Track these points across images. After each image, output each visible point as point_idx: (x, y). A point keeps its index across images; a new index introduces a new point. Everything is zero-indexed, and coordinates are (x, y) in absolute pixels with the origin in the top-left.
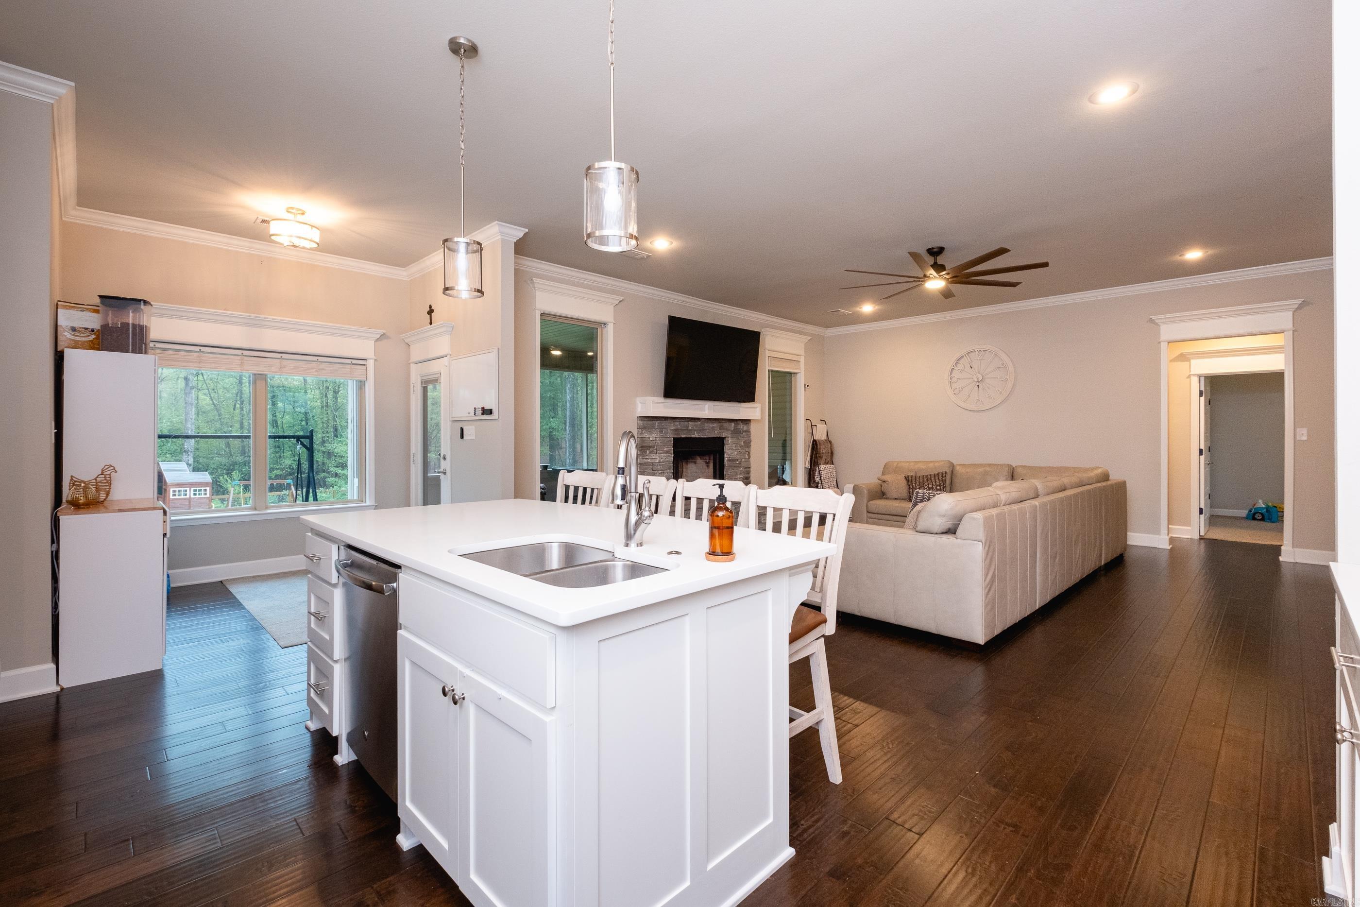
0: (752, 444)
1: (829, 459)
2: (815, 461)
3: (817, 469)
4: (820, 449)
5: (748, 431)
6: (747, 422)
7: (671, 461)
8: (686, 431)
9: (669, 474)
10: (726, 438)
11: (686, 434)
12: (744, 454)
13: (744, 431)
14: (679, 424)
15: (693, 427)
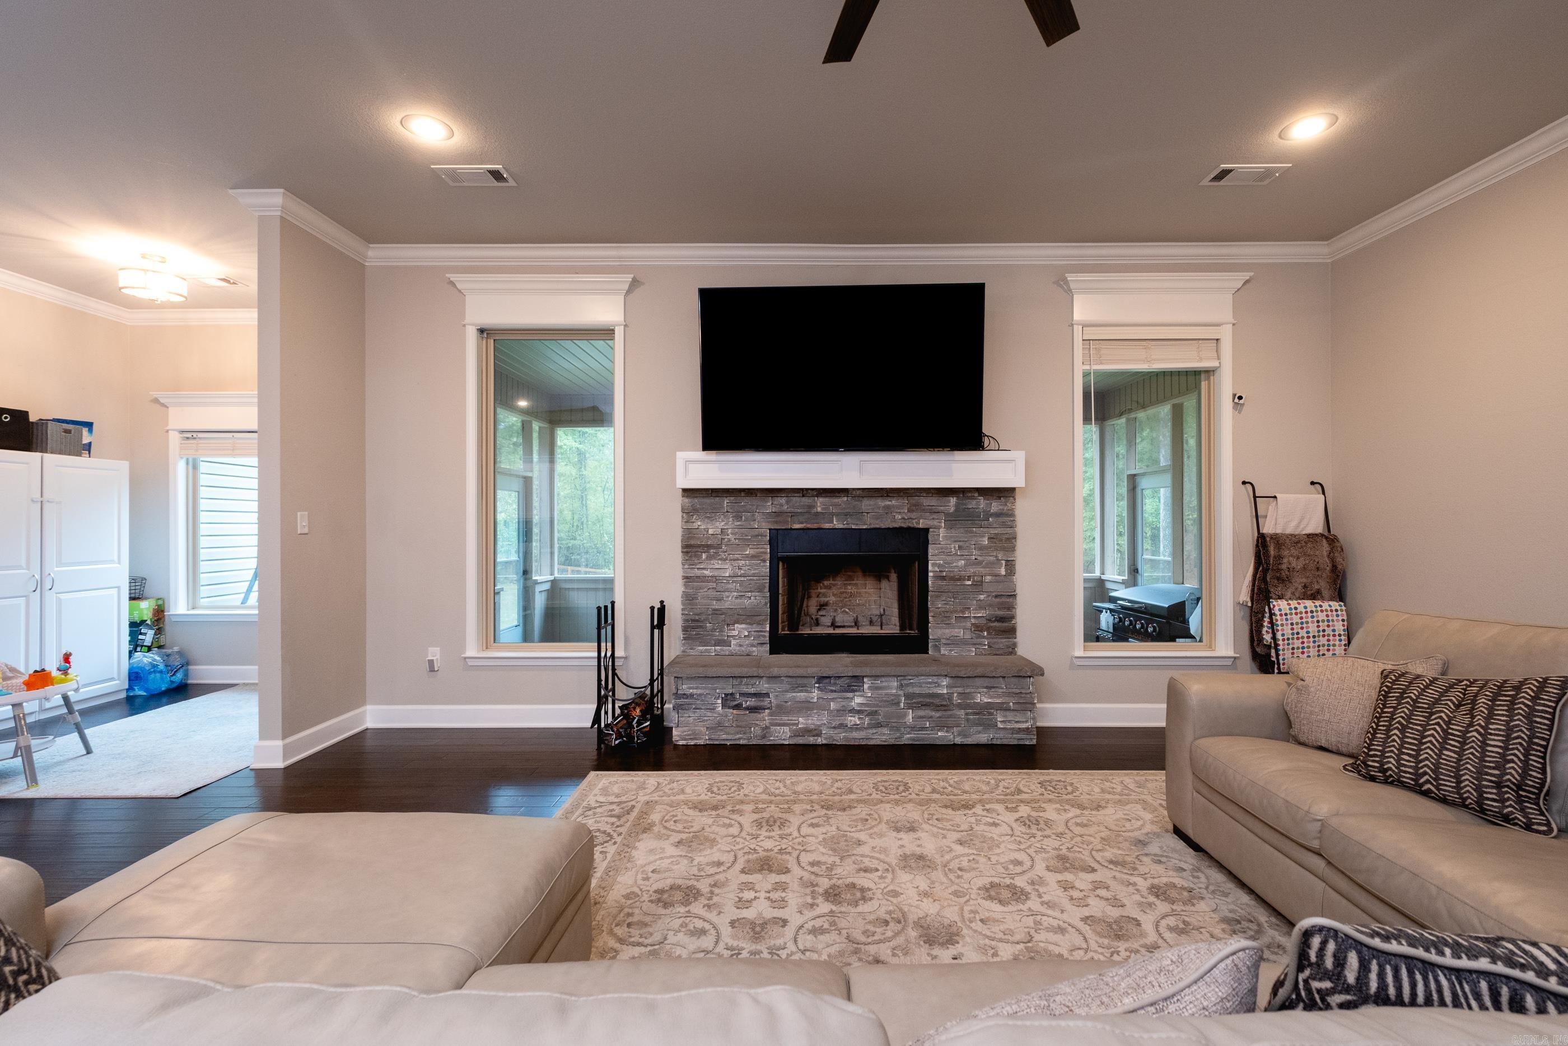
0: (1020, 542)
1: (1323, 585)
3: (1267, 609)
4: (1279, 558)
5: (1011, 514)
6: (1005, 493)
7: (763, 574)
8: (806, 516)
9: (759, 600)
10: (931, 530)
11: (806, 522)
12: (990, 564)
13: (992, 515)
14: (787, 503)
15: (828, 508)
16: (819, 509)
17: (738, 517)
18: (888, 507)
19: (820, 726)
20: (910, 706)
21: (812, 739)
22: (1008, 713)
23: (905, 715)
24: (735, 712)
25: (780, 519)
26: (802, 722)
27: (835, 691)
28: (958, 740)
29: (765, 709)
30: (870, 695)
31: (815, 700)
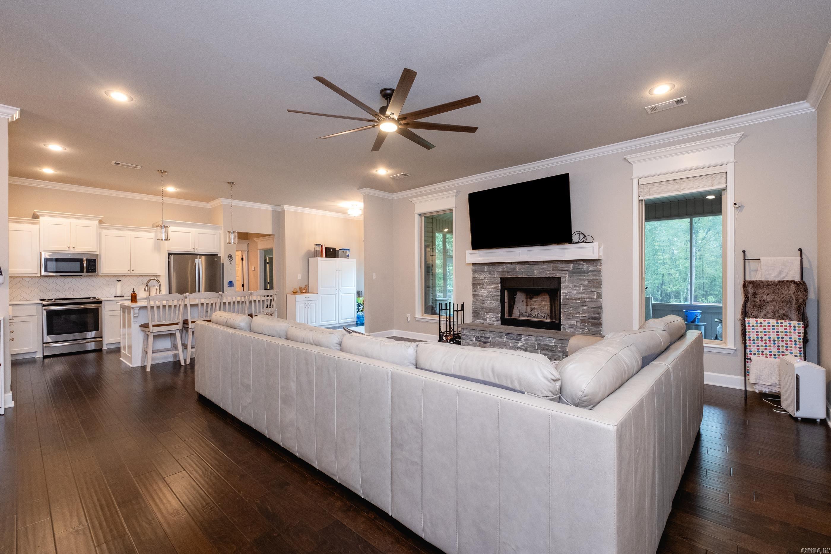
1: (792, 312)
5: (599, 271)
6: (596, 262)
8: (513, 272)
9: (497, 304)
10: (562, 278)
11: (513, 275)
12: (589, 294)
13: (590, 271)
14: (506, 267)
16: (517, 270)
17: (489, 273)
18: (543, 268)
25: (503, 274)
27: (512, 339)
29: (488, 343)
30: (524, 342)
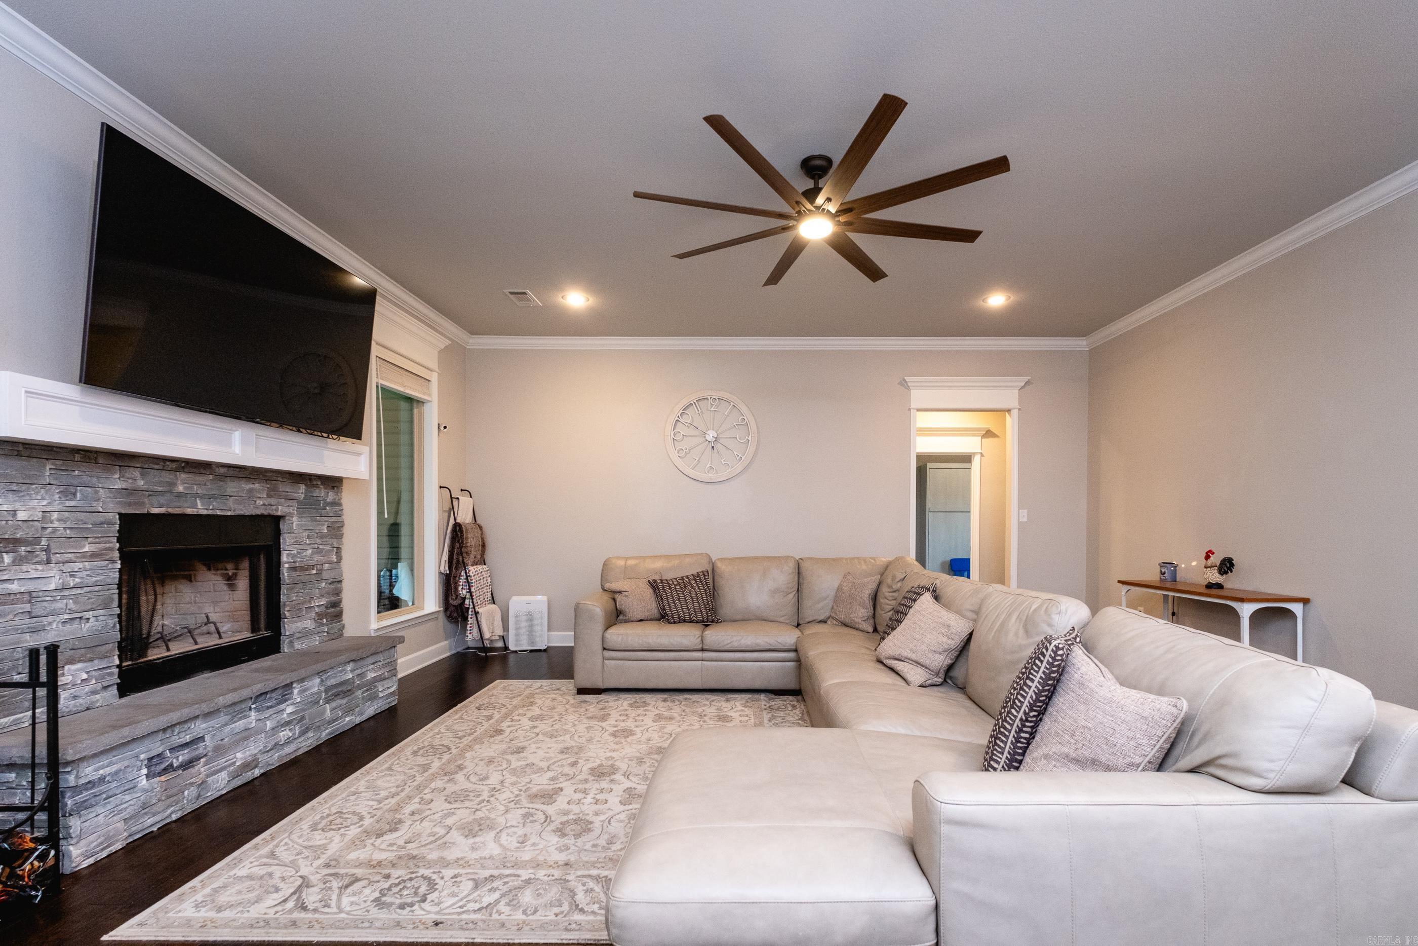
0: (346, 530)
2: (458, 561)
3: (463, 573)
5: (337, 504)
6: (334, 483)
7: (109, 581)
8: (168, 496)
10: (287, 518)
11: (167, 505)
12: (327, 552)
13: (329, 504)
15: (191, 488)
17: (68, 494)
18: (250, 490)
19: (255, 755)
20: (328, 701)
21: (250, 773)
22: (386, 682)
23: (325, 710)
24: (163, 778)
25: (131, 499)
26: (240, 757)
27: (271, 707)
28: (358, 720)
29: (199, 759)
30: (299, 700)
31: (253, 725)
